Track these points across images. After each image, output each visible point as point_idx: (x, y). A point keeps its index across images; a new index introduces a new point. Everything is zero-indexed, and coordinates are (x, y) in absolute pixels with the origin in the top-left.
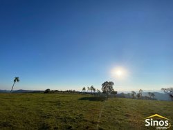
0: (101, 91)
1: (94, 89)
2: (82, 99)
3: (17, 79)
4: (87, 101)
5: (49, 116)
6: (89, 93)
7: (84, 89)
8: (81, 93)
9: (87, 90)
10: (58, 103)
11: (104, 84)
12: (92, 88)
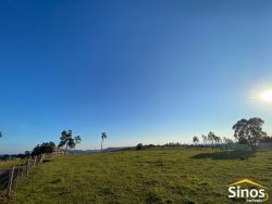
0: (235, 140)
1: (217, 138)
2: (197, 157)
3: (104, 136)
4: (210, 160)
5: (154, 183)
6: (207, 146)
7: (195, 139)
8: (192, 146)
9: (201, 141)
10: (160, 164)
11: (237, 126)
12: (212, 136)
